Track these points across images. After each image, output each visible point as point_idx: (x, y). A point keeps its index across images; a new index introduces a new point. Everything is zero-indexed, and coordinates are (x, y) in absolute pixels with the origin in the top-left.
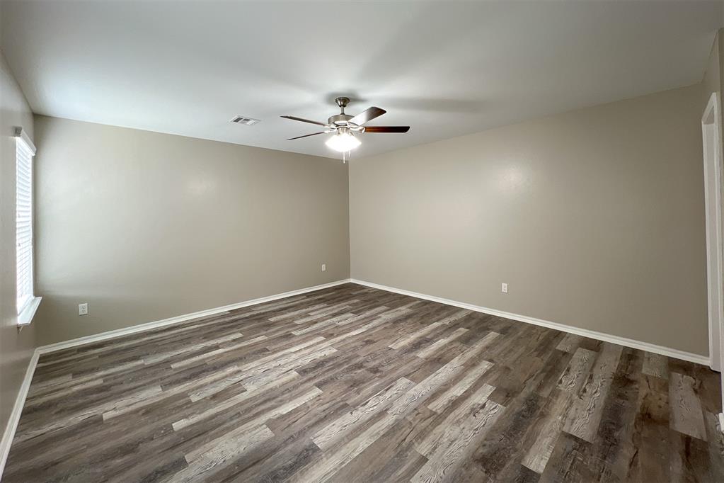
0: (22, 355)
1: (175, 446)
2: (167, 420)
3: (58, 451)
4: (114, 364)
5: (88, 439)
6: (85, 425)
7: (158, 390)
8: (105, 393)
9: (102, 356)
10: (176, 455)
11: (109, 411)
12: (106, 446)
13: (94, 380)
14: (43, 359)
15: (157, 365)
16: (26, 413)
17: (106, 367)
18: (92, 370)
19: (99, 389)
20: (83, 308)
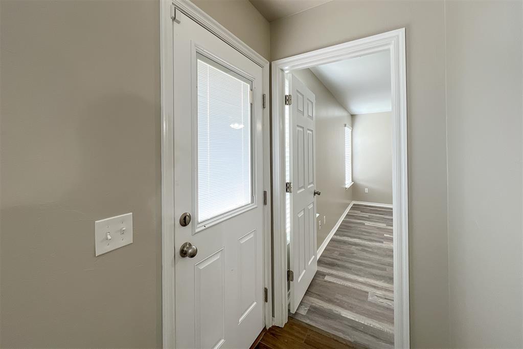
0: (348, 202)
1: (383, 239)
2: (384, 233)
3: (353, 225)
4: (374, 213)
5: (360, 226)
6: (360, 223)
7: (385, 225)
8: (368, 219)
9: (371, 210)
10: (382, 240)
11: (367, 223)
12: (364, 230)
13: (367, 215)
14: (354, 205)
15: (388, 219)
16: (347, 215)
17: (371, 213)
18: (367, 213)
19: (366, 218)
20: (366, 190)
